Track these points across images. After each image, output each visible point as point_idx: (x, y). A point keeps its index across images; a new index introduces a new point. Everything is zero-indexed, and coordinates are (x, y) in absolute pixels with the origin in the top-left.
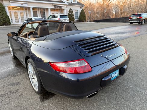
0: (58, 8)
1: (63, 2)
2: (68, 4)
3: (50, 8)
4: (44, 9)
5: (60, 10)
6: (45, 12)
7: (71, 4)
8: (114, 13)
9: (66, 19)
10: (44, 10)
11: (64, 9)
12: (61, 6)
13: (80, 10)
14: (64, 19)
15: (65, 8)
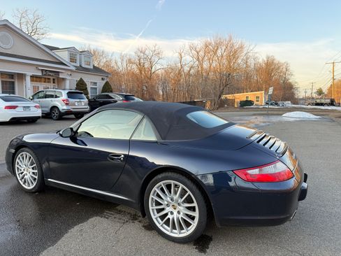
0: (50, 75)
1: (62, 64)
2: (74, 69)
3: (31, 74)
4: (12, 75)
5: (54, 79)
6: (13, 83)
7: (81, 69)
8: (161, 93)
9: (82, 100)
10: (13, 78)
11: (63, 79)
12: (58, 72)
13: (100, 84)
14: (78, 100)
15: (68, 77)
